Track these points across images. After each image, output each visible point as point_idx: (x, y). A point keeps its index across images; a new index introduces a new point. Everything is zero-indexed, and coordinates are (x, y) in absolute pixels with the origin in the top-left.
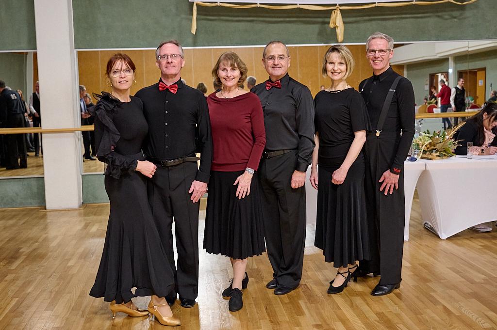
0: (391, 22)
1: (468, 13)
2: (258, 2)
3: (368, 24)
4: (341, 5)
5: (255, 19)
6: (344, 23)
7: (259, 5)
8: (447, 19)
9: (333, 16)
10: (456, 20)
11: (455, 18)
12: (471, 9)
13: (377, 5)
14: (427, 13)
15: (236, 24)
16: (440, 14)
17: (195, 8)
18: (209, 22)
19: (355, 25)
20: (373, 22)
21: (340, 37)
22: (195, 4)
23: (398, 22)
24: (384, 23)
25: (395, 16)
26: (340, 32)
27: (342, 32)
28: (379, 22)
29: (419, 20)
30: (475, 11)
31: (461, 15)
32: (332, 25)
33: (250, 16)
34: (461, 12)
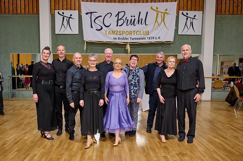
0: (147, 48)
1: (171, 46)
2: (104, 41)
3: (140, 48)
4: (129, 42)
5: (105, 46)
6: (130, 48)
7: (104, 42)
8: (165, 47)
9: (127, 45)
10: (167, 48)
11: (167, 47)
12: (172, 44)
13: (141, 43)
14: (158, 45)
15: (99, 47)
16: (162, 46)
17: (85, 42)
18: (91, 46)
19: (135, 48)
20: (141, 48)
21: (129, 52)
22: (85, 41)
23: (149, 48)
24: (144, 48)
25: (148, 46)
26: (129, 50)
27: (130, 50)
28: (143, 48)
29: (156, 47)
30: (174, 45)
31: (169, 46)
32: (126, 49)
33: (103, 45)
34: (169, 45)
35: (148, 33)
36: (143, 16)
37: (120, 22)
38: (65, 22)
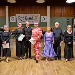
35: (33, 22)
36: (32, 18)
37: (26, 19)
38: (12, 19)
